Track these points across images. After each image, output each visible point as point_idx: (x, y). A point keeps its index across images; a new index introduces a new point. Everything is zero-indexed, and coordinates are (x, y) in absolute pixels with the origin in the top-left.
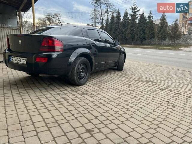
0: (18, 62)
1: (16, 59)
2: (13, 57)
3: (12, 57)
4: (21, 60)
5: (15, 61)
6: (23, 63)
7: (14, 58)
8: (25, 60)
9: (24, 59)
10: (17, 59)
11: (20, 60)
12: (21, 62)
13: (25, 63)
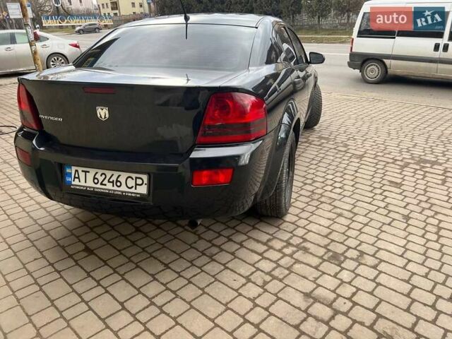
0: (109, 186)
1: (94, 178)
2: (80, 169)
3: (74, 169)
4: (122, 179)
5: (90, 183)
6: (133, 190)
7: (86, 172)
8: (139, 182)
9: (134, 176)
10: (101, 179)
11: (114, 178)
12: (124, 188)
13: (143, 190)
